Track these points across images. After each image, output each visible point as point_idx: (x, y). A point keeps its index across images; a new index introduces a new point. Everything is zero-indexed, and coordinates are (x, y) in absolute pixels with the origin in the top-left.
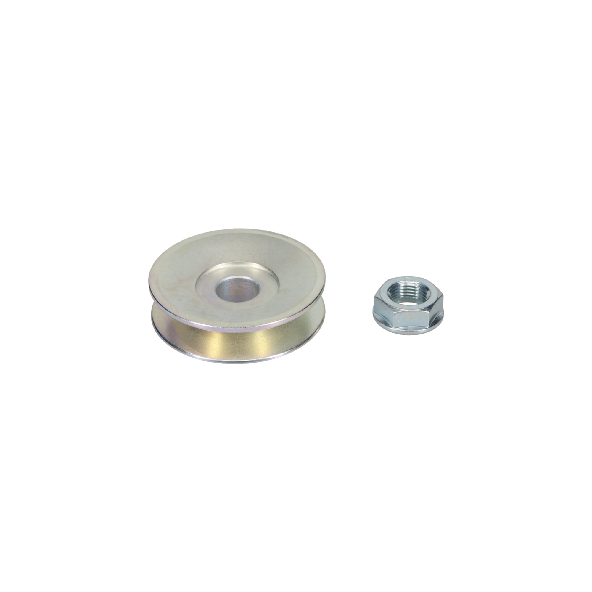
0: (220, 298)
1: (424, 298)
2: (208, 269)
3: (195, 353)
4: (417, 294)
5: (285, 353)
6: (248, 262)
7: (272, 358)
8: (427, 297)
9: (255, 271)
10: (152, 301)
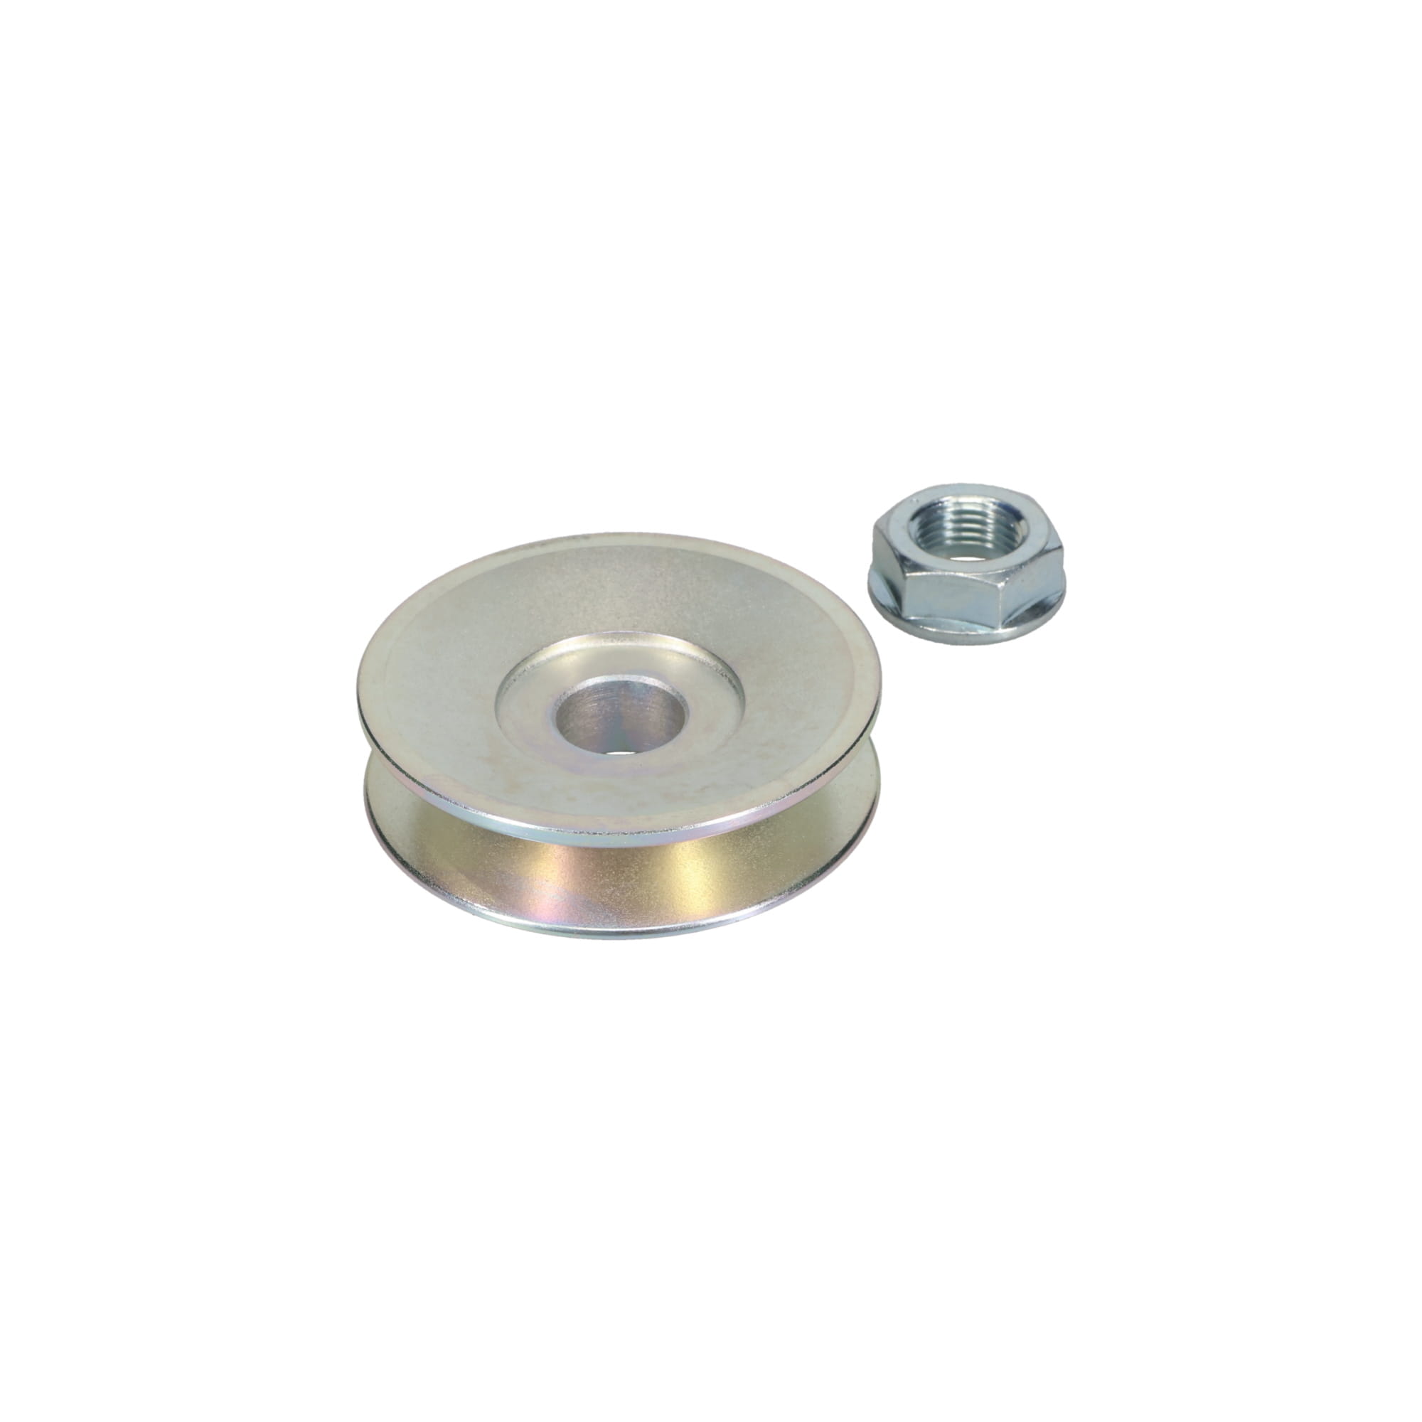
0: (568, 739)
1: (1010, 541)
2: (533, 654)
3: (490, 906)
4: (989, 532)
5: (760, 909)
6: (652, 632)
7: (720, 922)
8: (1019, 539)
9: (674, 661)
10: (366, 748)
